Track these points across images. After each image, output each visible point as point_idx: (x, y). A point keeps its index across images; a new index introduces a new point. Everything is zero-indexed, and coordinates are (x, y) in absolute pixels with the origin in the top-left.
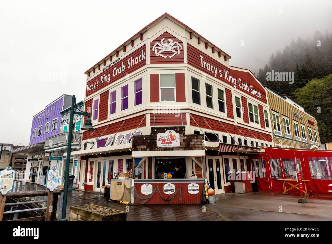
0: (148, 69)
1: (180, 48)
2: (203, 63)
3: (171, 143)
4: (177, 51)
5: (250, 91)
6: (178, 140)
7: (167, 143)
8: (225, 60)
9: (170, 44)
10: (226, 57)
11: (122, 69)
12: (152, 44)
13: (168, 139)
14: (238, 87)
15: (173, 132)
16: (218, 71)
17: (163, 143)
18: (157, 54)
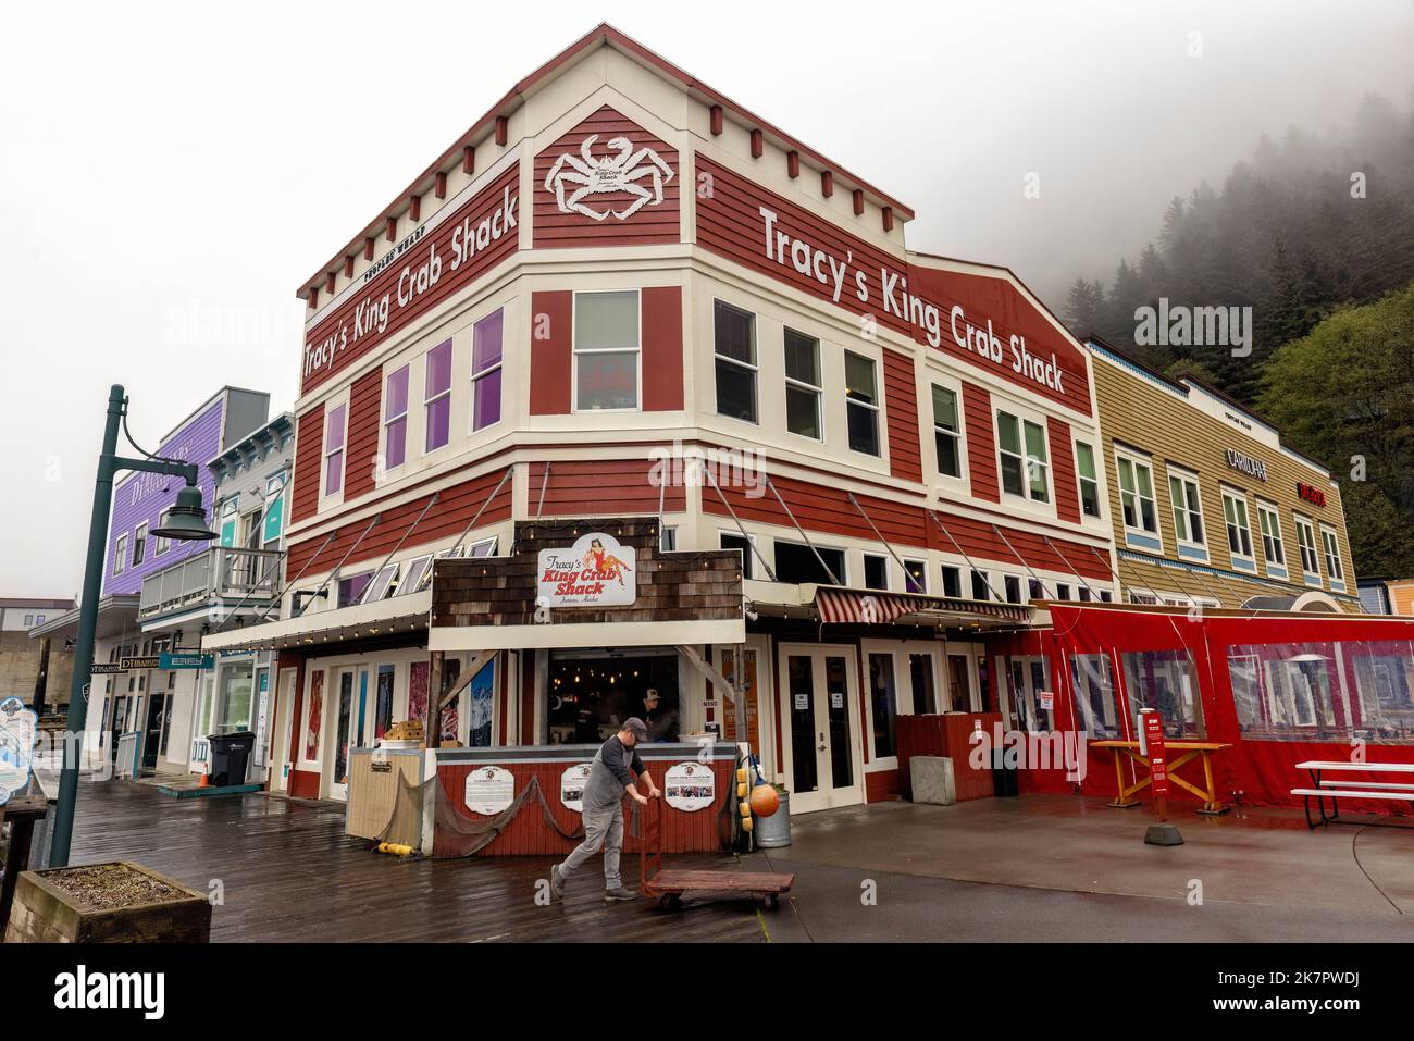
0: (524, 270)
1: (664, 176)
2: (775, 240)
3: (598, 588)
4: (651, 189)
5: (1009, 358)
6: (630, 578)
7: (581, 590)
8: (887, 227)
9: (620, 159)
10: (893, 213)
11: (429, 274)
12: (545, 160)
13: (587, 574)
14: (946, 344)
15: (609, 544)
16: (850, 276)
17: (565, 589)
18: (565, 205)
